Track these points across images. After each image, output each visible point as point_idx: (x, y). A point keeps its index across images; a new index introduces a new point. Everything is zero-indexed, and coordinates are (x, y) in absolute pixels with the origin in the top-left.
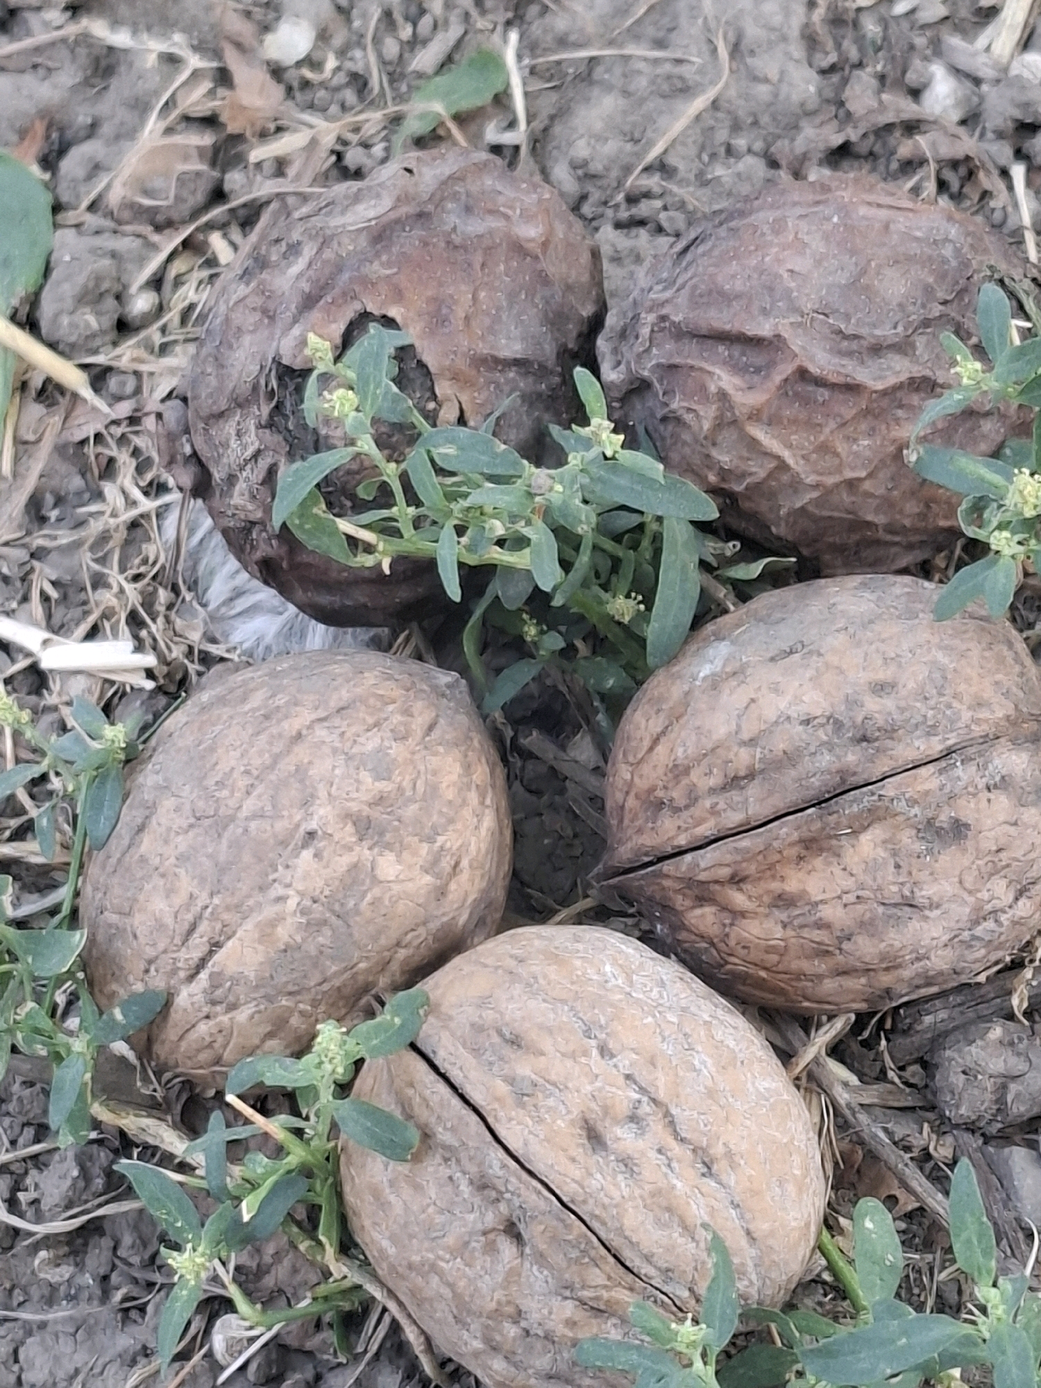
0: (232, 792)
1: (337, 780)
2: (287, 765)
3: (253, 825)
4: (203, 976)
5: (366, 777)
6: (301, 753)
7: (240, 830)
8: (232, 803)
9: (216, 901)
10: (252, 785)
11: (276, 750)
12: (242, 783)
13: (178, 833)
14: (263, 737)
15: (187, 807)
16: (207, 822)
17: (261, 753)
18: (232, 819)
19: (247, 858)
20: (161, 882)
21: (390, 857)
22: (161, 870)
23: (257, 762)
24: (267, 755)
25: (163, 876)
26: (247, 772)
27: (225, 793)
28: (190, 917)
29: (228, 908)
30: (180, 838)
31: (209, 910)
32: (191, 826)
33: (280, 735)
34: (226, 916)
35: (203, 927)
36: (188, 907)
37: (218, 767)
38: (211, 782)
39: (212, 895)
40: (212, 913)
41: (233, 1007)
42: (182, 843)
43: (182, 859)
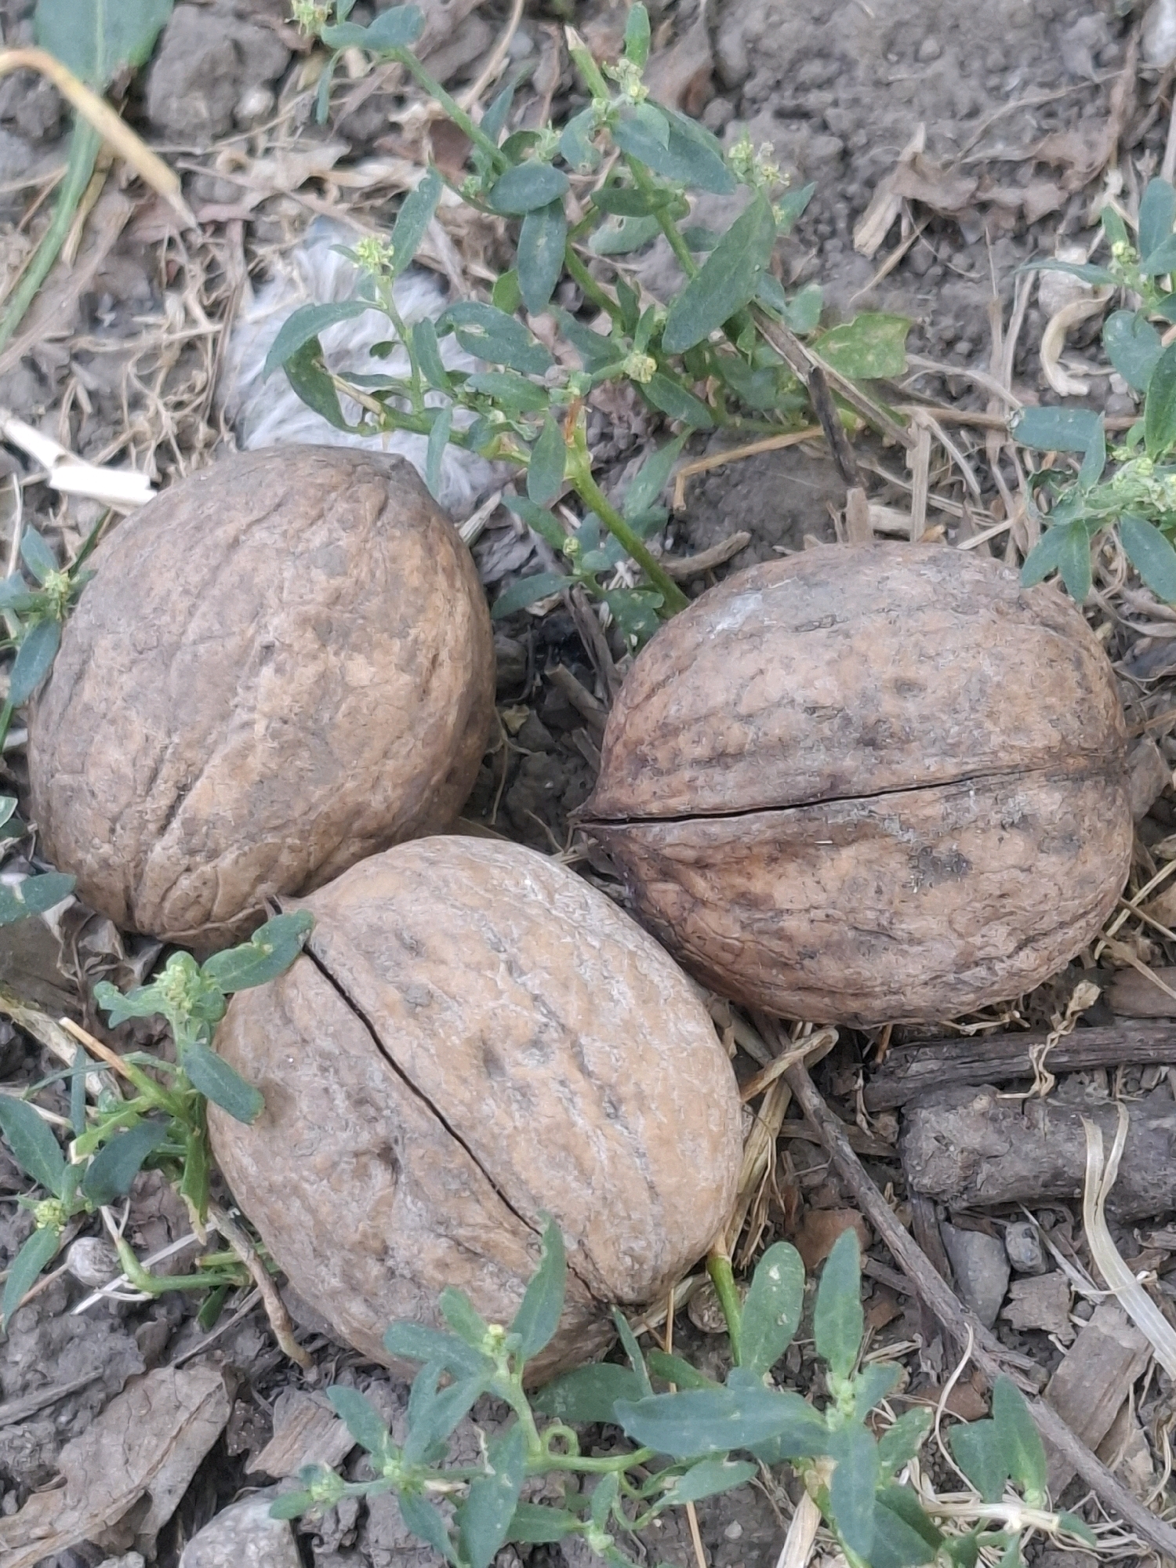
0: (173, 618)
1: (287, 584)
2: (227, 577)
3: (201, 649)
4: (176, 824)
5: (319, 575)
6: (242, 559)
7: (188, 657)
8: (175, 629)
9: (176, 739)
10: (194, 605)
11: (213, 562)
12: (184, 604)
13: (121, 672)
14: (198, 551)
15: (127, 641)
16: (152, 654)
17: (197, 569)
18: (177, 646)
19: (201, 685)
20: (112, 729)
21: (360, 659)
22: (109, 717)
23: (195, 579)
24: (206, 570)
25: (113, 722)
26: (186, 592)
27: (166, 618)
28: (150, 762)
29: (189, 745)
30: (124, 678)
31: (170, 751)
32: (134, 662)
33: (216, 546)
34: (188, 754)
35: (166, 771)
36: (145, 751)
37: (153, 594)
38: (147, 610)
39: (169, 734)
40: (174, 753)
41: (214, 854)
42: (128, 681)
43: (131, 699)
